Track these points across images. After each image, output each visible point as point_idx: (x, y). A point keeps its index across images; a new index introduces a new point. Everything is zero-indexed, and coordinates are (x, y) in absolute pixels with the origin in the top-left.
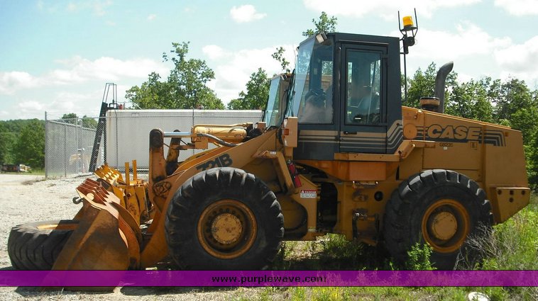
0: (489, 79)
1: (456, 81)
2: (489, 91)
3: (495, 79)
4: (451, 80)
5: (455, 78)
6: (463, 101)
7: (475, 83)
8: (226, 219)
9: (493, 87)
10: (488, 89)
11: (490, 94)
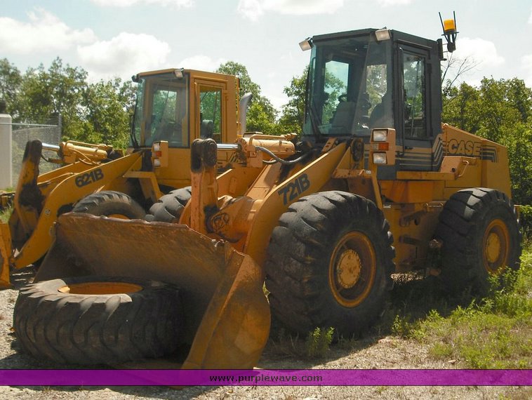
0: (118, 80)
1: (85, 81)
2: (119, 95)
3: (126, 81)
4: (79, 80)
5: (85, 78)
6: (94, 106)
7: (105, 84)
8: (349, 258)
9: (123, 90)
10: (118, 92)
11: (120, 98)
